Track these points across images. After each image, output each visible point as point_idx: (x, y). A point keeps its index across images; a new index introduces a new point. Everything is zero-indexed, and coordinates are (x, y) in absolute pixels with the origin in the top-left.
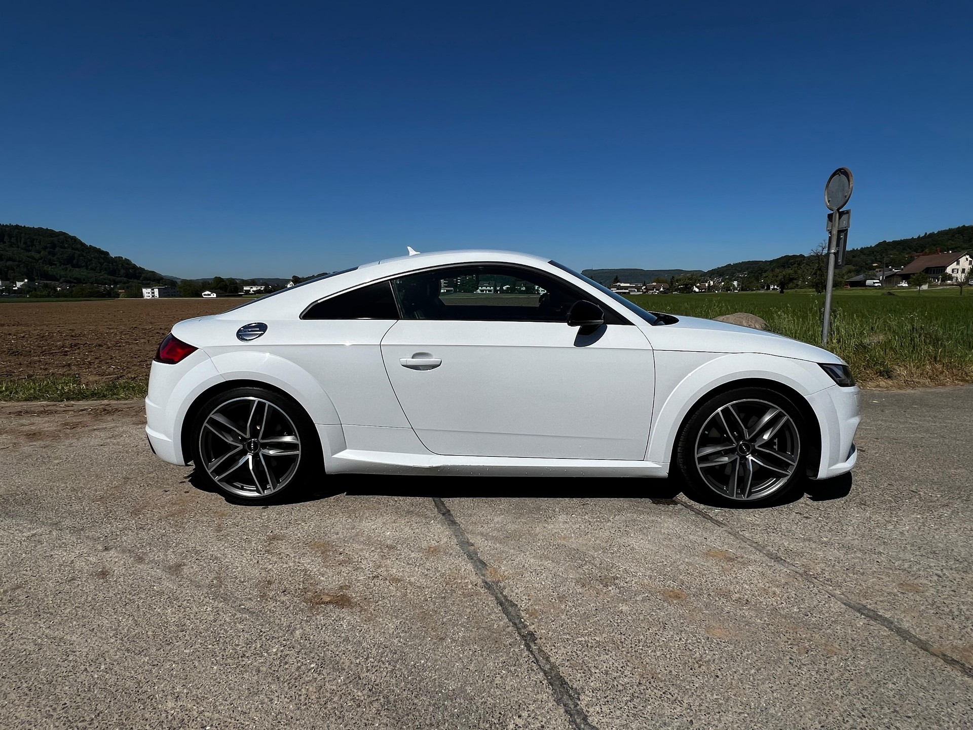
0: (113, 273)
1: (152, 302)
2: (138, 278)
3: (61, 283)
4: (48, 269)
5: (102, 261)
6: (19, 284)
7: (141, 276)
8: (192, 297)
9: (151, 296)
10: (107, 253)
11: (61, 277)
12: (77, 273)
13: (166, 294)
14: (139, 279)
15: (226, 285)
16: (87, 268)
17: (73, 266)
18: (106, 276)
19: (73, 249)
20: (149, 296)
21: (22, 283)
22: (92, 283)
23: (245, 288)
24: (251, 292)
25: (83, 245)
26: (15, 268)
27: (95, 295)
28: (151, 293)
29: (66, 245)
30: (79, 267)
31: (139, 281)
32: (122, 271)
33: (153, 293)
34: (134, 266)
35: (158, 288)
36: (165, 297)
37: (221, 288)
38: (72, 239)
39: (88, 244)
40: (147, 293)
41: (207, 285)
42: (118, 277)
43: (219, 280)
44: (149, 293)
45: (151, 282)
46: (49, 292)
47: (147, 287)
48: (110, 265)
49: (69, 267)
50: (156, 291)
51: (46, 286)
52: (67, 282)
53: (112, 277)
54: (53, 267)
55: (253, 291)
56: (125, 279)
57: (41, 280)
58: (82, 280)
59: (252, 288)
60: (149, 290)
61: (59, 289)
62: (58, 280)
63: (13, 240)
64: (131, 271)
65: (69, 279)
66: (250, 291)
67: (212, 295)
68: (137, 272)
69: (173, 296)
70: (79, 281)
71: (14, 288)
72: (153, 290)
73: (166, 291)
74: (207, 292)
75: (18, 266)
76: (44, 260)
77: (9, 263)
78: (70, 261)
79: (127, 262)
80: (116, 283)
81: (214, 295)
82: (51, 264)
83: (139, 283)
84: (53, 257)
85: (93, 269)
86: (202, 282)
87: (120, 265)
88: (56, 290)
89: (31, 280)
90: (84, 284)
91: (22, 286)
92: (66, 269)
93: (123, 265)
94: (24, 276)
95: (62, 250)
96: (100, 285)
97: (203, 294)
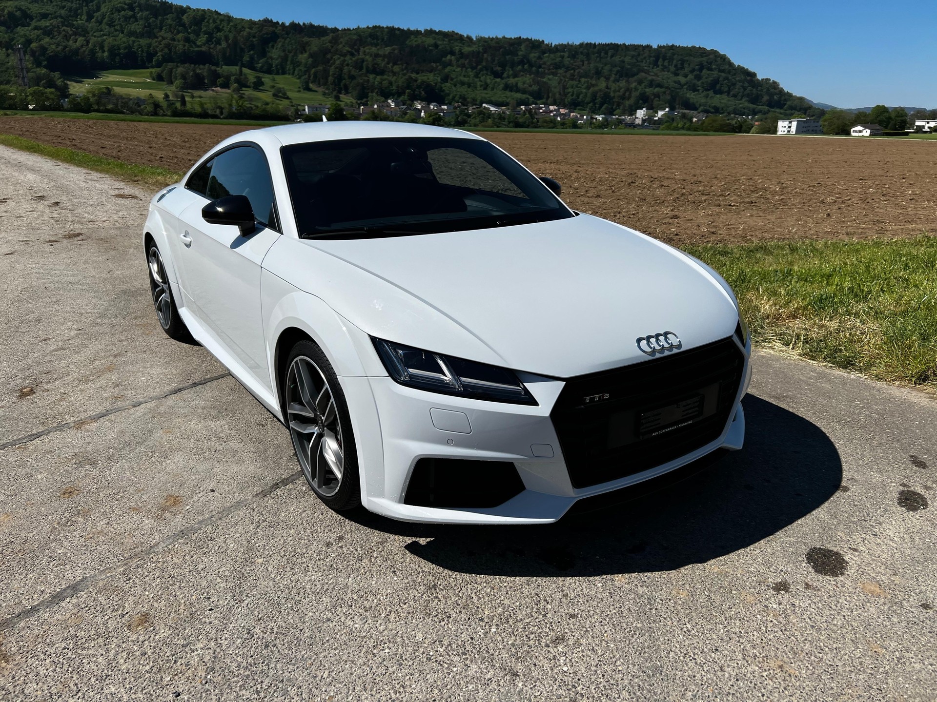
0: (755, 100)
1: (785, 139)
2: (781, 106)
3: (699, 113)
4: (691, 96)
5: (746, 84)
6: (660, 113)
7: (785, 104)
8: (837, 134)
9: (786, 131)
10: (754, 75)
11: (700, 105)
12: (718, 100)
13: (805, 129)
14: (781, 108)
15: (890, 118)
16: (728, 95)
17: (716, 93)
18: (746, 104)
19: (720, 71)
20: (784, 131)
21: (663, 113)
22: (729, 114)
23: (918, 123)
24: (926, 129)
25: (731, 64)
26: (661, 94)
27: (725, 128)
28: (787, 127)
29: (714, 66)
30: (720, 92)
31: (782, 111)
32: (766, 98)
33: (790, 127)
34: (782, 90)
35: (798, 121)
36: (807, 132)
37: (880, 123)
38: (721, 58)
40: (783, 127)
41: (861, 118)
42: (759, 105)
43: (882, 110)
44: (785, 127)
45: (797, 113)
46: (685, 123)
47: (783, 119)
48: (754, 89)
49: (711, 93)
50: (794, 124)
51: (684, 116)
52: (706, 111)
53: (752, 106)
54: (696, 93)
55: (929, 128)
56: (766, 108)
57: (682, 109)
58: (720, 109)
59: (928, 123)
60: (786, 123)
61: (695, 120)
62: (695, 109)
63: (666, 63)
64: (775, 97)
65: (708, 108)
66: (924, 127)
67: (865, 131)
68: (783, 98)
69: (815, 132)
70: (717, 110)
71: (655, 118)
72: (790, 123)
73: (805, 125)
74: (859, 128)
75: (664, 93)
76: (689, 86)
77: (657, 90)
78: (714, 87)
79: (775, 85)
80: (754, 113)
81: (867, 133)
82: (694, 90)
83: (781, 113)
84: (698, 81)
85: (735, 96)
86: (856, 112)
87: (765, 90)
88: (691, 121)
89: (672, 109)
90: (721, 113)
91: (663, 115)
92: (707, 96)
93: (768, 90)
94: (667, 105)
95: (709, 72)
96: (737, 116)
97: (852, 130)
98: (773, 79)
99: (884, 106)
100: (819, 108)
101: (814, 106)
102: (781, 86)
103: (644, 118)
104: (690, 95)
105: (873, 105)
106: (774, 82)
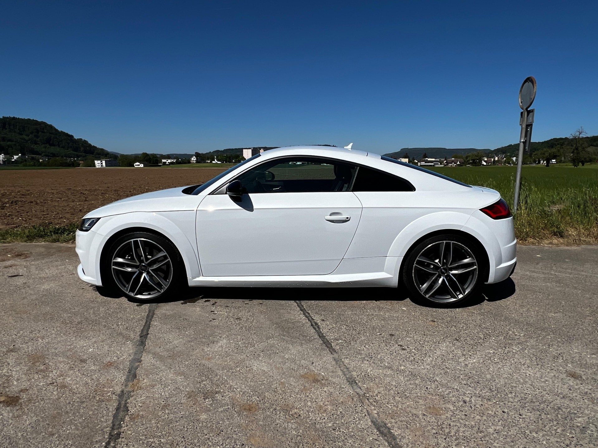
0: (76, 149)
1: (101, 170)
2: (92, 153)
3: (43, 157)
4: (35, 147)
5: (69, 141)
6: (16, 157)
7: (94, 152)
8: (128, 166)
9: (100, 166)
10: (72, 136)
11: (42, 152)
12: (53, 149)
15: (150, 158)
16: (59, 146)
17: (51, 145)
18: (72, 152)
19: (50, 133)
21: (17, 157)
22: (62, 157)
23: (163, 161)
24: (167, 163)
25: (56, 130)
26: (13, 146)
27: (64, 165)
29: (46, 131)
30: (54, 145)
32: (82, 149)
33: (102, 164)
34: (90, 145)
35: (105, 160)
36: (110, 166)
37: (147, 161)
38: (49, 126)
39: (60, 130)
40: (97, 163)
41: (137, 158)
42: (79, 152)
43: (145, 155)
44: (99, 164)
45: (101, 156)
46: (35, 163)
47: (98, 159)
48: (74, 144)
49: (48, 146)
50: (104, 162)
51: (33, 158)
52: (46, 156)
53: (75, 153)
54: (37, 145)
55: (168, 163)
56: (84, 154)
57: (30, 154)
58: (56, 155)
59: (167, 160)
60: (99, 162)
61: (41, 160)
62: (40, 154)
63: (12, 127)
64: (88, 149)
65: (48, 154)
66: (166, 162)
67: (141, 165)
68: (92, 149)
70: (54, 155)
71: (12, 160)
72: (101, 161)
73: (110, 163)
74: (138, 163)
75: (15, 145)
76: (32, 141)
77: (9, 143)
78: (48, 142)
79: (85, 142)
80: (78, 157)
81: (142, 166)
82: (36, 143)
83: (93, 157)
84: (37, 138)
85: (63, 147)
86: (134, 156)
87: (80, 145)
88: (39, 161)
89: (23, 154)
90: (57, 157)
91: (17, 158)
92: (45, 147)
93: (82, 144)
94: (19, 152)
95: (43, 134)
96: (68, 158)
97: (135, 164)
98: (83, 138)
99: (146, 153)
100: (113, 154)
101: (110, 153)
102: (89, 142)
103: (4, 160)
104: (34, 146)
105: (141, 153)
106: (85, 141)
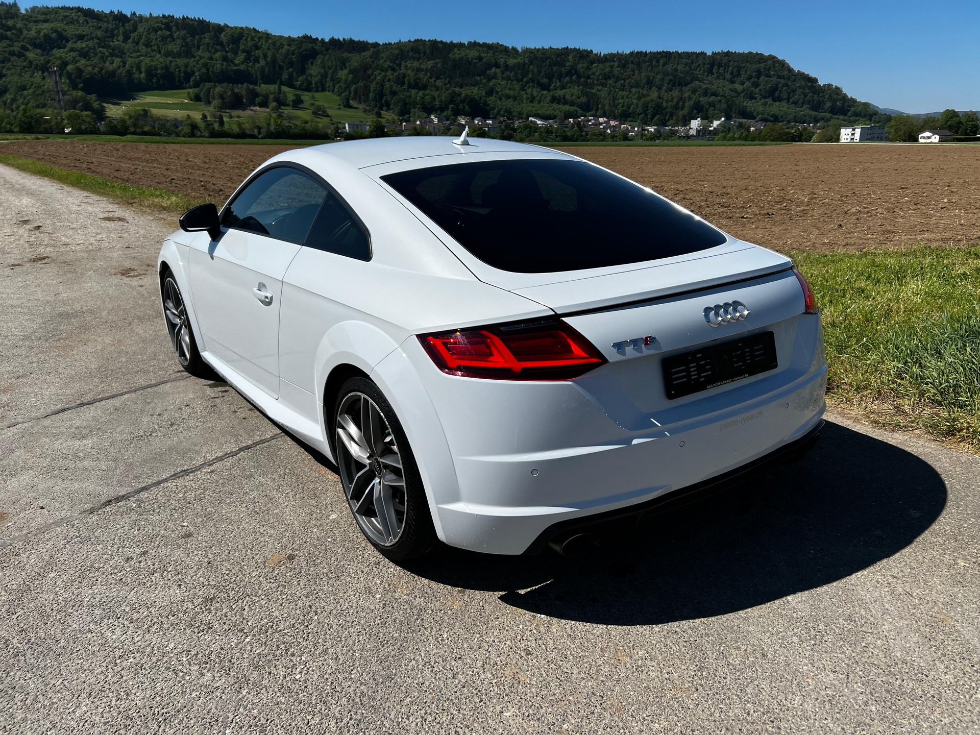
0: (816, 107)
1: (850, 148)
2: (844, 113)
3: (757, 122)
4: (749, 105)
5: (807, 91)
6: (716, 123)
7: (849, 111)
8: (905, 141)
9: (849, 139)
11: (758, 114)
12: (777, 108)
13: (869, 137)
14: (845, 115)
15: (960, 122)
16: (788, 102)
17: (774, 100)
18: (808, 111)
19: (779, 77)
20: (847, 139)
21: (718, 122)
22: (789, 122)
25: (790, 70)
26: (716, 103)
27: (784, 137)
28: (850, 135)
29: (772, 73)
30: (780, 99)
31: (846, 118)
32: (828, 104)
33: (853, 134)
34: (845, 96)
35: (862, 128)
36: (872, 139)
37: (950, 128)
38: (780, 64)
39: (796, 69)
40: (845, 134)
41: (929, 123)
42: (821, 112)
43: (951, 115)
44: (848, 134)
45: (861, 119)
46: (742, 133)
47: (846, 126)
48: (816, 96)
49: (769, 101)
50: (858, 131)
51: (741, 125)
52: (765, 120)
53: (814, 113)
54: (753, 101)
56: (828, 115)
57: (739, 118)
58: (779, 118)
60: (849, 131)
61: (752, 129)
62: (753, 118)
63: (721, 71)
64: (838, 103)
65: (766, 116)
67: (933, 137)
68: (846, 104)
69: (880, 139)
70: (776, 119)
71: (710, 129)
72: (854, 130)
73: (870, 132)
74: (927, 134)
75: (720, 101)
76: (746, 94)
77: (713, 98)
78: (773, 94)
80: (816, 121)
81: (935, 139)
82: (752, 98)
83: (844, 120)
84: (756, 88)
85: (795, 103)
86: (924, 117)
87: (827, 96)
88: (749, 131)
89: (728, 118)
90: (780, 122)
91: (718, 125)
92: (765, 104)
93: (830, 95)
94: (723, 114)
95: (767, 79)
96: (798, 124)
97: (920, 136)
99: (953, 111)
100: (885, 114)
101: (880, 112)
102: (844, 91)
103: (699, 129)
104: (748, 103)
105: (942, 110)
106: (837, 88)
